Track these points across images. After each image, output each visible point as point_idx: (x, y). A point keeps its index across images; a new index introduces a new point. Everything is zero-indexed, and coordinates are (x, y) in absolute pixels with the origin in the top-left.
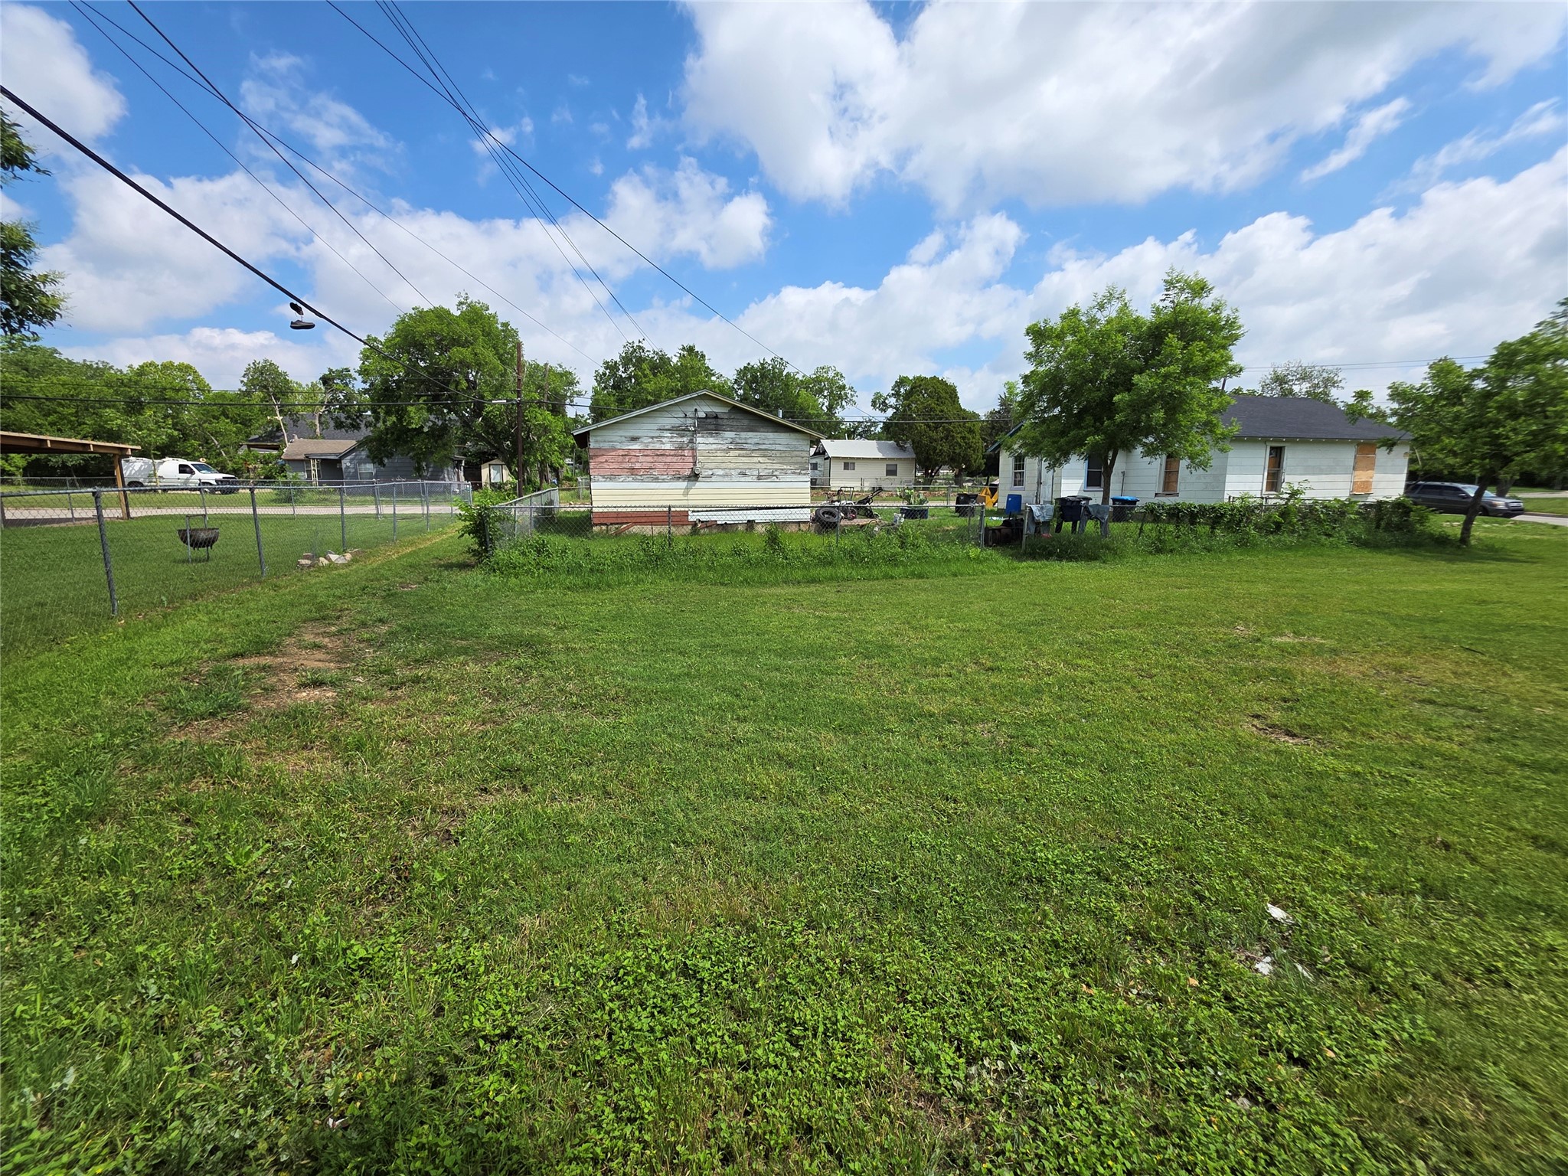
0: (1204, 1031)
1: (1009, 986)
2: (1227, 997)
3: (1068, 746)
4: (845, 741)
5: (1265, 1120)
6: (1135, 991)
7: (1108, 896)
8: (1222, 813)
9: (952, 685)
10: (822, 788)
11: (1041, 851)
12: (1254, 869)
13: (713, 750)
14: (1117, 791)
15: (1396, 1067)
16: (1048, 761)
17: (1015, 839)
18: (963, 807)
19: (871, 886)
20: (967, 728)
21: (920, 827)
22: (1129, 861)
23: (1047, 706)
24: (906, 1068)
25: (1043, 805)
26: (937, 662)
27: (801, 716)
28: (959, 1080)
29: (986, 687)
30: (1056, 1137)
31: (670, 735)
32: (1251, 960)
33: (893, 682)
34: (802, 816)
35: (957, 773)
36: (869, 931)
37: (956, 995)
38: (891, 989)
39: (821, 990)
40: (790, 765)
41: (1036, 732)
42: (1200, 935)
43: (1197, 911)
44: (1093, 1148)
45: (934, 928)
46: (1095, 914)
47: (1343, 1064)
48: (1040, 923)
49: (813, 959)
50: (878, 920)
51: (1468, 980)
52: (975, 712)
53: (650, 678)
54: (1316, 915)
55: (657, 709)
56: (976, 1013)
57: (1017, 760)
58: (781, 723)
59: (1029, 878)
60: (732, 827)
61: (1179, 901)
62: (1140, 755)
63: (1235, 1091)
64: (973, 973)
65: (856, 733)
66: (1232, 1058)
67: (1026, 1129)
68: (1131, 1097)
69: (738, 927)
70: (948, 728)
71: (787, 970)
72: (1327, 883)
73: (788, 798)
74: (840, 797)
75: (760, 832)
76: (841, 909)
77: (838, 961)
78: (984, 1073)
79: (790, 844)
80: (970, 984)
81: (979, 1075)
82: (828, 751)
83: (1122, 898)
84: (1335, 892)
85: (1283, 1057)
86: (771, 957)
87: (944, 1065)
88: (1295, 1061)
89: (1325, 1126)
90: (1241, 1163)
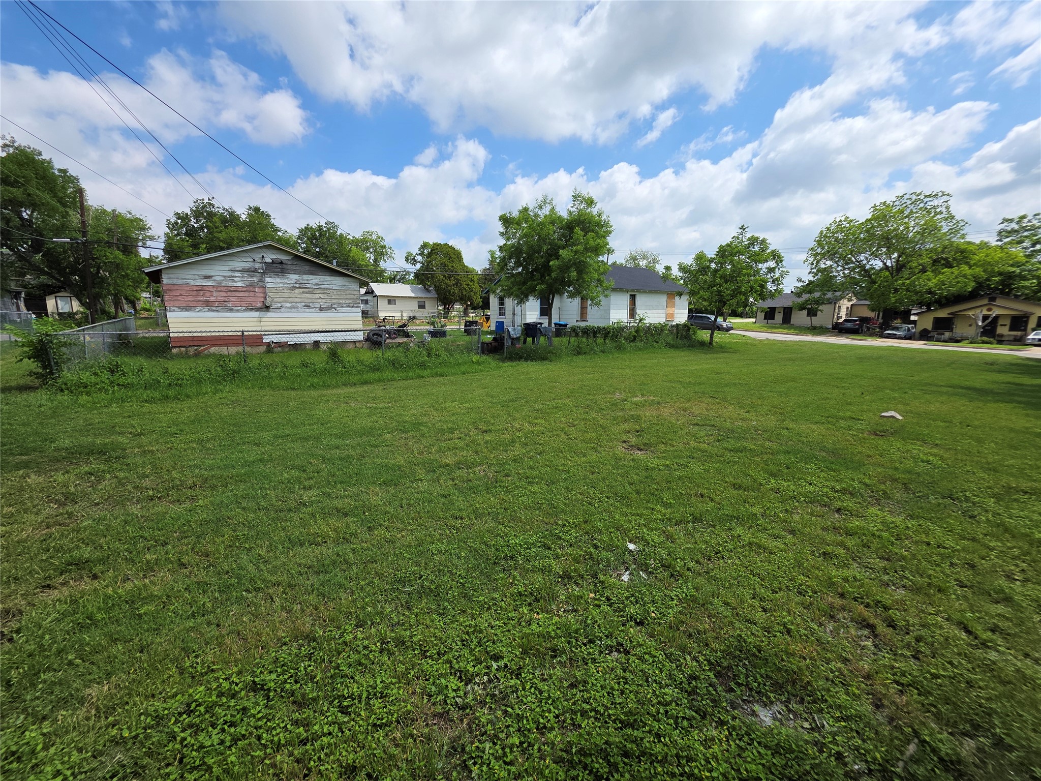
0: (596, 622)
1: (492, 627)
2: (608, 599)
3: (529, 473)
4: (388, 491)
5: (624, 661)
6: (562, 610)
7: (549, 558)
8: (607, 497)
9: (461, 444)
10: (370, 527)
11: (513, 539)
12: (622, 526)
13: (282, 514)
14: (555, 495)
15: (680, 612)
16: (518, 484)
17: (497, 535)
18: (466, 521)
19: (404, 587)
20: (470, 471)
21: (438, 540)
22: (561, 534)
23: (518, 450)
24: (425, 701)
25: (514, 511)
26: (451, 431)
27: (355, 479)
28: (460, 697)
29: (482, 443)
30: (518, 711)
31: (244, 509)
32: (619, 575)
33: (422, 447)
34: (354, 550)
35: (463, 501)
36: (402, 618)
37: (459, 643)
38: (416, 652)
39: (366, 667)
40: (346, 515)
41: (510, 467)
42: (596, 568)
43: (594, 555)
44: (538, 709)
45: (446, 604)
46: (542, 571)
47: (659, 619)
48: (512, 583)
49: (360, 649)
50: (409, 608)
51: (709, 560)
52: (475, 460)
53: (226, 467)
54: (648, 543)
55: (232, 491)
56: (472, 650)
57: (500, 486)
58: (339, 486)
59: (505, 558)
60: (297, 569)
61: (586, 552)
62: (568, 472)
63: (610, 649)
64: (470, 626)
65: (396, 485)
66: (609, 632)
67: (500, 712)
68: (558, 672)
69: (301, 641)
70: (458, 473)
71: (339, 661)
72: (653, 525)
73: (344, 538)
74: (382, 531)
75: (321, 569)
76: (382, 608)
77: (378, 644)
78: (476, 687)
79: (345, 571)
80: (468, 633)
81: (473, 689)
82: (375, 500)
83: (557, 557)
84: (657, 529)
85: (632, 623)
86: (328, 655)
87: (450, 691)
88: (638, 624)
89: (649, 654)
90: (612, 688)
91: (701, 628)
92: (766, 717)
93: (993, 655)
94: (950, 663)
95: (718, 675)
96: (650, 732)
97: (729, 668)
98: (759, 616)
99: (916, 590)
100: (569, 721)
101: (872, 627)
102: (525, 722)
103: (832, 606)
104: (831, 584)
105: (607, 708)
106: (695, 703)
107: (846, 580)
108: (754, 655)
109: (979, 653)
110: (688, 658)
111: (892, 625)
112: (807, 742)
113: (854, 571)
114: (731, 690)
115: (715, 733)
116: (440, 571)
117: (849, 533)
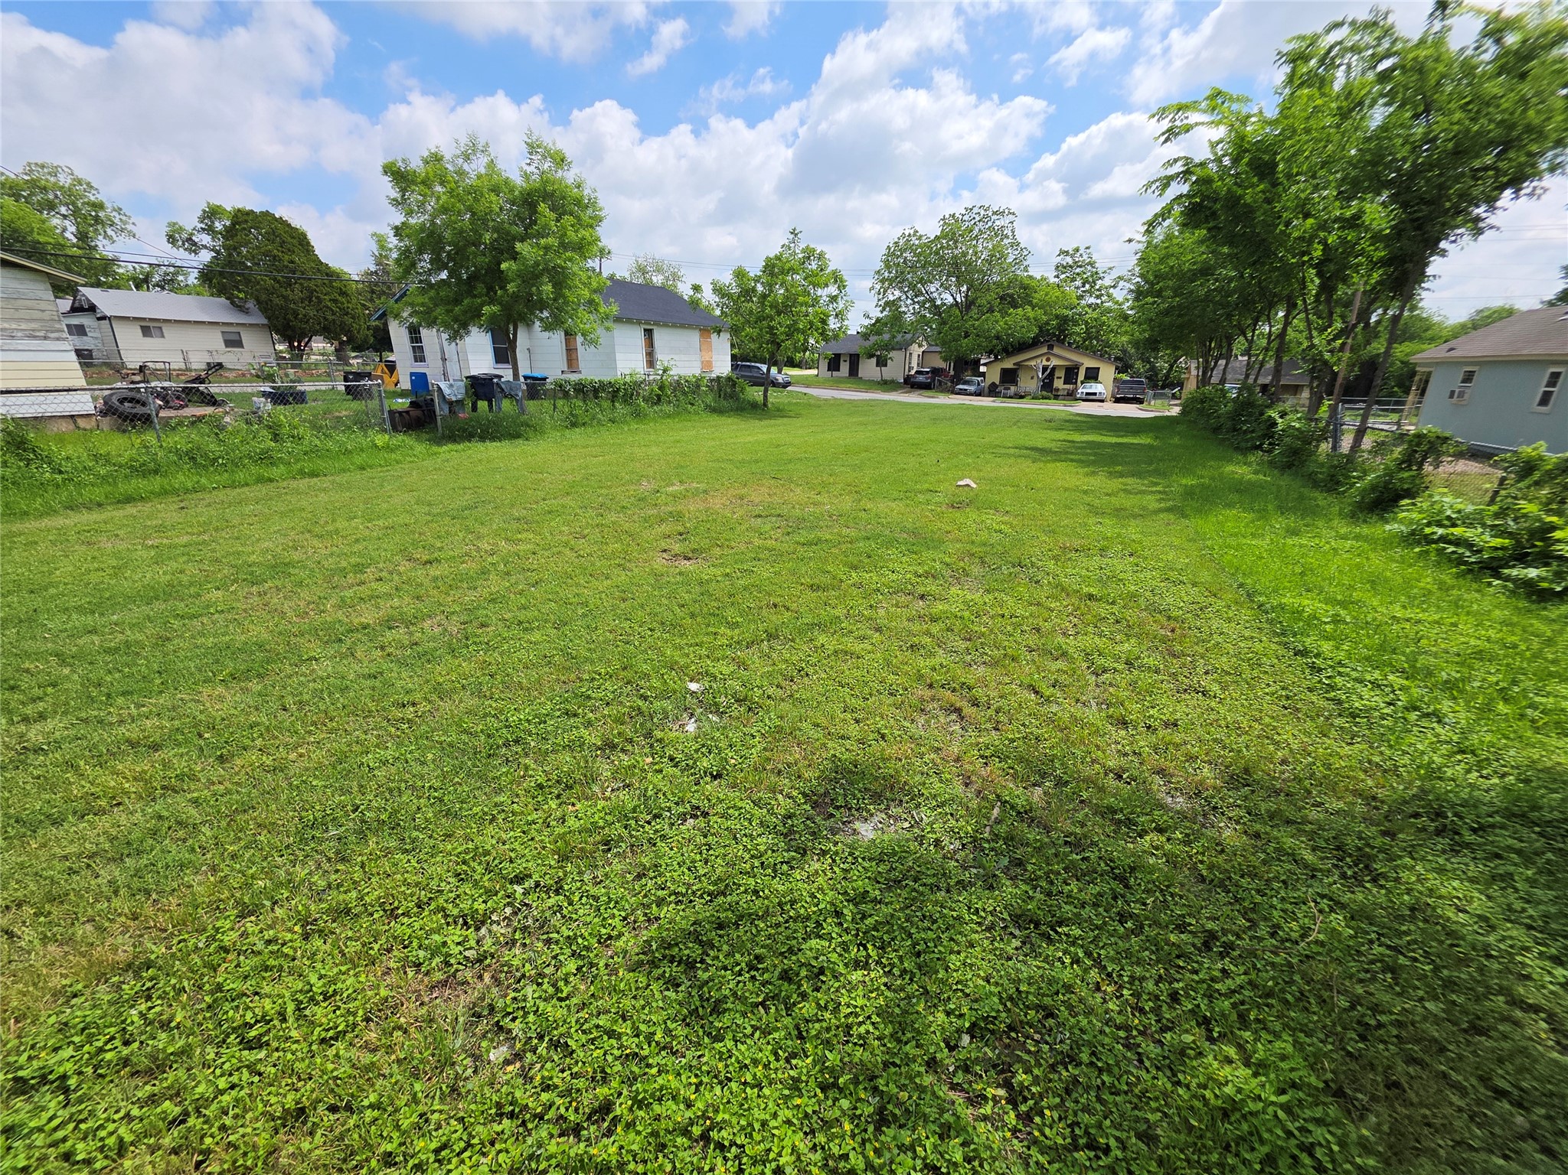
0: (660, 790)
1: (504, 842)
2: (672, 759)
3: (522, 615)
4: (245, 690)
5: (703, 825)
6: (609, 789)
7: (577, 728)
8: (651, 630)
9: (383, 588)
10: (221, 756)
11: (513, 715)
12: (676, 663)
14: (571, 640)
15: (765, 749)
16: (505, 635)
17: (485, 715)
18: (423, 707)
19: (326, 831)
20: (412, 628)
21: (377, 746)
22: (590, 692)
23: (495, 584)
24: (411, 974)
25: (508, 675)
26: (359, 568)
27: (158, 681)
28: (471, 948)
29: (426, 582)
30: (566, 933)
32: (682, 726)
33: (302, 604)
34: (195, 802)
35: (411, 677)
36: (334, 877)
37: (452, 880)
38: (376, 916)
39: (281, 970)
40: (156, 747)
41: (490, 612)
42: (649, 725)
43: (644, 709)
44: (596, 920)
45: (415, 834)
46: (569, 747)
47: (740, 764)
48: (524, 776)
50: (343, 860)
51: (792, 681)
52: (419, 610)
54: (715, 678)
56: (476, 884)
57: (475, 643)
58: (120, 701)
59: (507, 745)
61: (631, 707)
62: (585, 604)
63: (684, 817)
64: (466, 852)
65: (259, 676)
66: (679, 798)
67: (540, 944)
68: (618, 866)
69: (115, 979)
70: (389, 635)
71: (220, 980)
72: (719, 654)
73: (164, 788)
74: (253, 756)
75: (123, 849)
76: (288, 873)
77: (297, 928)
78: (495, 927)
79: (184, 841)
80: (464, 862)
81: (490, 931)
82: (218, 711)
83: (589, 724)
84: (724, 658)
85: (708, 779)
86: (189, 979)
87: (452, 946)
88: (715, 778)
89: (734, 807)
90: (693, 861)
91: (791, 759)
92: (866, 831)
93: (1054, 708)
94: (1023, 725)
95: (815, 805)
96: (746, 892)
97: (826, 794)
98: (853, 730)
99: (994, 664)
100: (641, 918)
101: (958, 711)
102: (580, 941)
103: (922, 700)
104: (920, 677)
105: (689, 886)
106: (793, 843)
107: (934, 669)
108: (851, 772)
109: (1045, 709)
110: (780, 797)
111: (975, 704)
112: (908, 840)
113: (941, 657)
114: (832, 816)
115: (817, 866)
116: (391, 791)
117: (934, 620)
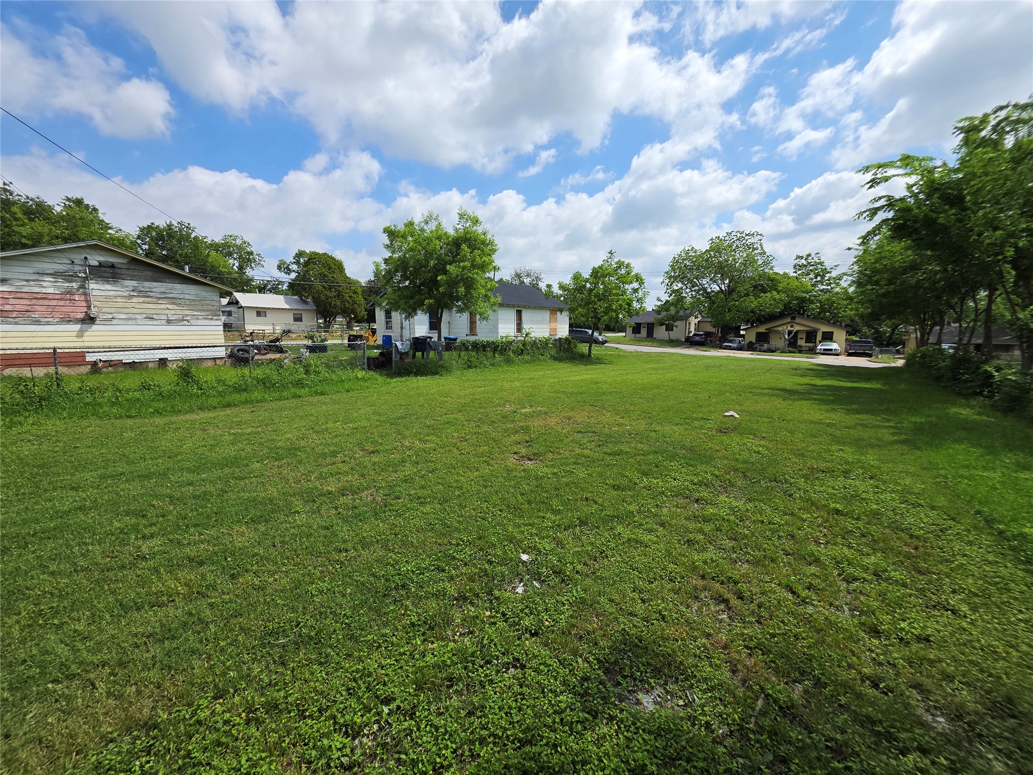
0: (492, 640)
1: (382, 667)
2: (504, 614)
3: (421, 493)
4: (256, 530)
5: (520, 676)
6: (458, 634)
7: (443, 581)
8: (500, 511)
9: (345, 468)
10: (233, 574)
11: (404, 566)
12: (515, 537)
13: (111, 574)
14: (448, 514)
15: (571, 616)
16: (409, 506)
17: (388, 564)
18: (352, 553)
19: (277, 639)
20: (356, 496)
21: (319, 579)
22: (455, 554)
23: (409, 470)
24: (304, 770)
25: (405, 536)
26: (334, 454)
27: (214, 519)
28: (346, 755)
29: (369, 465)
30: (412, 756)
31: (52, 574)
32: (514, 588)
33: (299, 475)
34: (211, 605)
35: (348, 531)
36: (274, 677)
37: (344, 693)
38: (292, 714)
39: (227, 747)
40: (201, 564)
41: (400, 489)
42: (491, 585)
43: (489, 571)
44: (434, 749)
45: (329, 650)
46: (436, 596)
47: (552, 626)
48: (403, 615)
49: (219, 725)
50: (283, 664)
51: (595, 560)
52: (361, 484)
54: (540, 552)
55: (33, 552)
56: (359, 698)
58: (192, 529)
59: (396, 588)
60: (131, 640)
61: (480, 569)
62: (461, 488)
63: (507, 666)
64: (357, 671)
65: (267, 521)
66: (505, 649)
67: (392, 762)
68: (455, 701)
69: (135, 733)
70: (342, 500)
71: (190, 747)
72: (544, 533)
73: (198, 593)
74: (249, 577)
75: (168, 634)
76: (249, 669)
77: (243, 715)
78: (365, 740)
79: (199, 633)
80: (355, 680)
81: (361, 743)
82: (239, 542)
83: (451, 578)
84: (548, 537)
85: (528, 635)
86: (174, 743)
87: (334, 751)
88: (532, 635)
89: (545, 664)
90: (510, 708)
91: (590, 628)
92: (647, 701)
93: (810, 609)
94: (783, 622)
95: (607, 672)
96: (547, 744)
97: (616, 662)
98: (639, 608)
99: (756, 563)
100: (467, 753)
101: (726, 601)
102: (420, 766)
103: (695, 588)
104: (695, 568)
105: (505, 730)
106: (587, 704)
107: (705, 562)
108: (637, 646)
109: (800, 609)
110: (580, 660)
111: (741, 598)
112: (682, 719)
113: (711, 553)
114: (619, 684)
115: (605, 730)
116: (321, 613)
117: (706, 520)
